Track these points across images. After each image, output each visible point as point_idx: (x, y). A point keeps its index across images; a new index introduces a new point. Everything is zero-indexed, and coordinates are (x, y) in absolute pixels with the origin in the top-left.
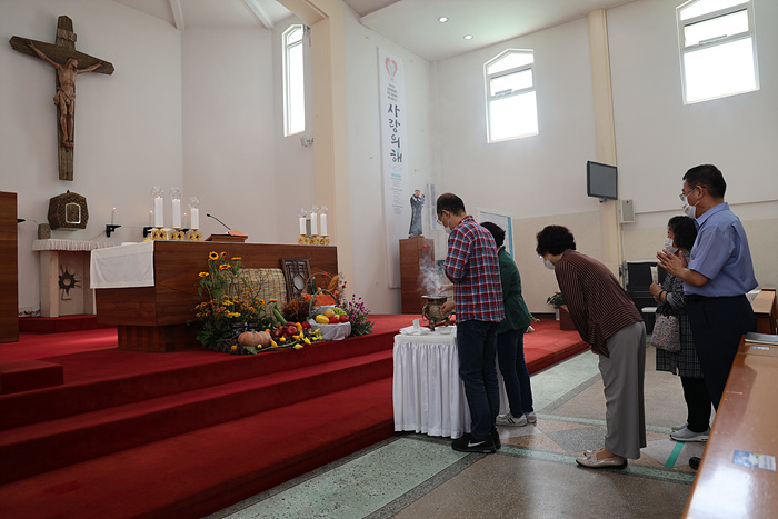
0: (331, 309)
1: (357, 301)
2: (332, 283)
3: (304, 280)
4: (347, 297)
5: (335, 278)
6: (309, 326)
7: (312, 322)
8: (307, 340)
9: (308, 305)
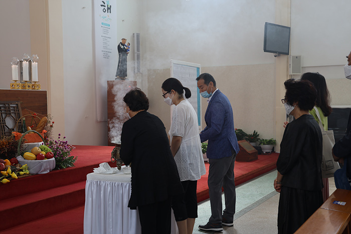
0: (39, 146)
1: (62, 139)
2: (41, 124)
3: (15, 121)
4: (54, 137)
5: (44, 118)
6: (17, 162)
7: (19, 158)
8: (14, 175)
9: (17, 143)
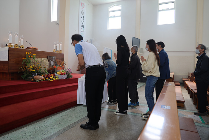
0: (61, 71)
1: (69, 69)
2: (62, 64)
3: (54, 62)
4: (66, 68)
5: (63, 62)
6: (55, 75)
7: (55, 74)
8: (54, 79)
9: (55, 69)
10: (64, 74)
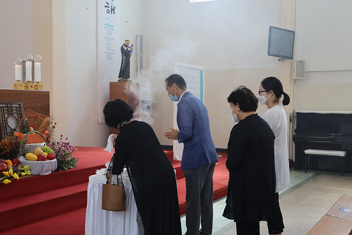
0: (41, 147)
1: (64, 140)
2: (43, 124)
3: (17, 121)
4: (56, 137)
6: (19, 163)
8: (16, 176)
9: (19, 144)
10: (50, 158)
